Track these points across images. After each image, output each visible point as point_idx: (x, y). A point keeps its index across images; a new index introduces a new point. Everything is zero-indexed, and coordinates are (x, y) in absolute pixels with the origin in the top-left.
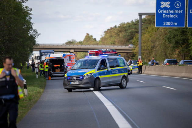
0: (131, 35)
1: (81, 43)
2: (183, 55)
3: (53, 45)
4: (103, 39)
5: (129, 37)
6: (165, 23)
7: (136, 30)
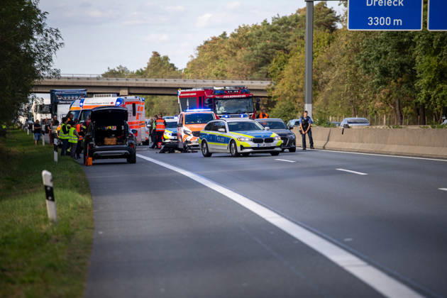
0: (264, 55)
1: (141, 74)
2: (397, 102)
3: (78, 78)
4: (195, 66)
5: (258, 61)
6: (371, 21)
7: (276, 44)
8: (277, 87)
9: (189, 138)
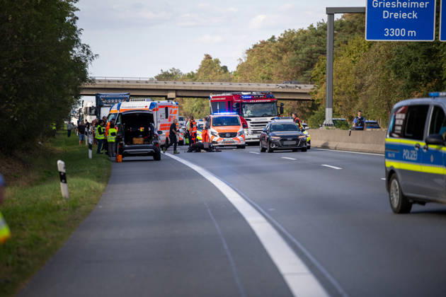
0: (309, 59)
1: (191, 77)
3: (128, 82)
4: (243, 68)
5: (304, 65)
6: (387, 32)
7: (320, 48)
8: (319, 90)
9: (215, 139)
